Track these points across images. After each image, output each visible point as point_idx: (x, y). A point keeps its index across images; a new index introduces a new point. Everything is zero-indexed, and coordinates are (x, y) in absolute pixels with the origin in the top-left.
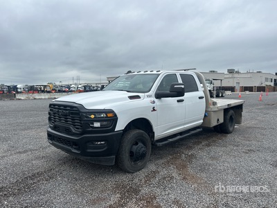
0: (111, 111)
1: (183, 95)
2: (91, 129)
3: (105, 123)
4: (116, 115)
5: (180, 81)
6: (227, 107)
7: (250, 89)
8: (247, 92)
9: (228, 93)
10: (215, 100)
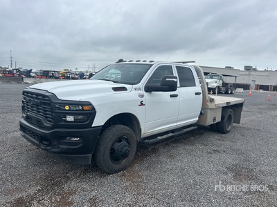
0: (89, 104)
1: (175, 90)
2: (63, 123)
3: (80, 117)
4: (94, 109)
5: (175, 73)
6: (225, 105)
7: (265, 88)
8: (261, 91)
9: (241, 90)
10: (212, 97)
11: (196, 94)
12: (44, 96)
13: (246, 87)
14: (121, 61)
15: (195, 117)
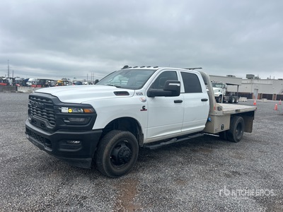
1: (179, 95)
2: (65, 125)
4: (95, 112)
7: (269, 97)
11: (203, 100)
12: (48, 99)
13: (249, 96)
14: (126, 67)
15: (202, 124)
